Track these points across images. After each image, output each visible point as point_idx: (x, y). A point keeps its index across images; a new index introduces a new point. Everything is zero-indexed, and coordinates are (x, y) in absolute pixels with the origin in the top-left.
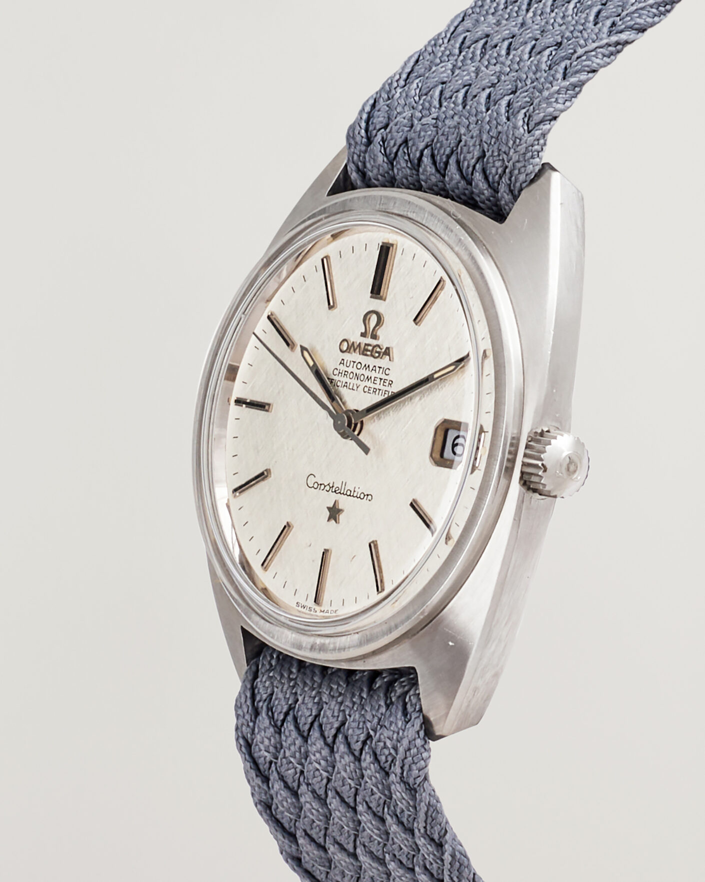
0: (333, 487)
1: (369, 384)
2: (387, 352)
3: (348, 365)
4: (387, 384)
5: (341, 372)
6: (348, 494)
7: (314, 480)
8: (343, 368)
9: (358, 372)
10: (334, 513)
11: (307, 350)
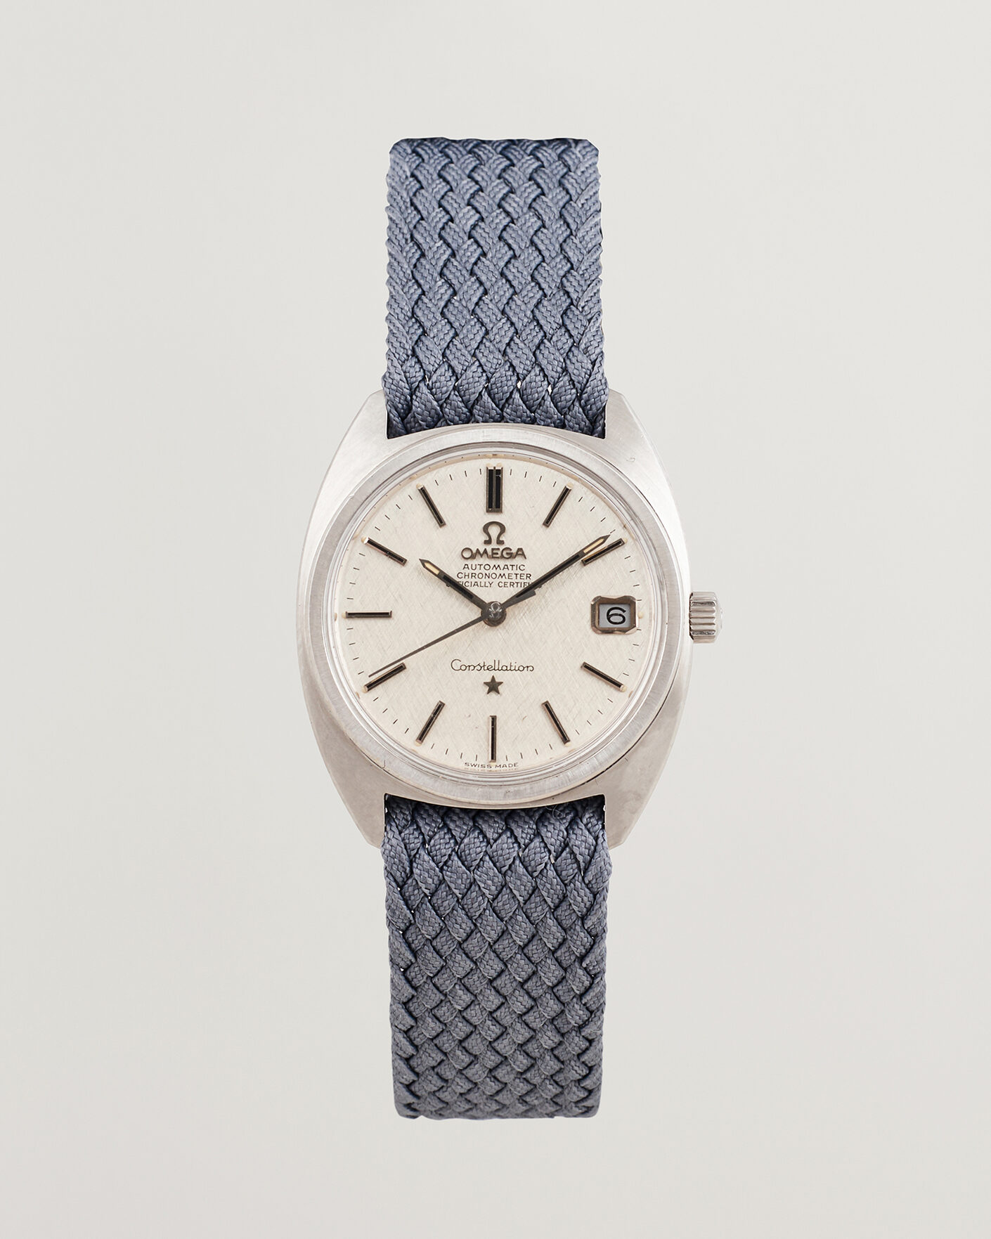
0: (484, 666)
1: (503, 580)
2: (520, 552)
3: (474, 568)
4: (525, 577)
5: (467, 574)
6: (504, 668)
7: (459, 664)
8: (467, 571)
9: (487, 572)
10: (493, 686)
11: (428, 562)
